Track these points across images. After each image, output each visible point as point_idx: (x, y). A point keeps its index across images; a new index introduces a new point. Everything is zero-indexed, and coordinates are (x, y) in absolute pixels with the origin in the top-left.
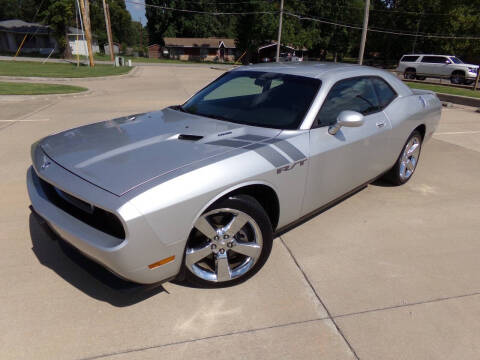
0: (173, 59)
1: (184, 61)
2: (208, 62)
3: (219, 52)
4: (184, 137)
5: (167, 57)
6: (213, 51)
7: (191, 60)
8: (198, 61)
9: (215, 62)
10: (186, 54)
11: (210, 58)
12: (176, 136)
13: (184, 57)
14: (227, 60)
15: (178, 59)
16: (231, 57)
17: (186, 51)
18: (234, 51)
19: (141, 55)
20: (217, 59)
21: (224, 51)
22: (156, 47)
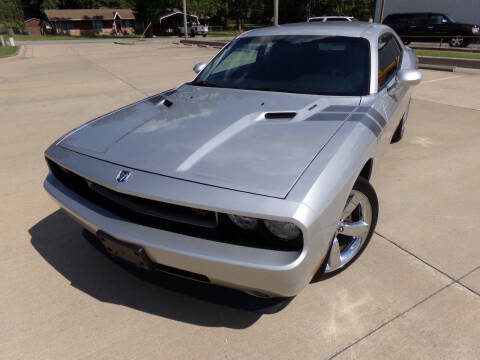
0: (61, 34)
1: (76, 37)
2: (105, 37)
3: (114, 24)
4: (269, 116)
5: (52, 33)
6: (108, 24)
7: (84, 35)
8: (93, 36)
9: (113, 36)
10: (75, 28)
11: (106, 31)
12: (262, 116)
13: (75, 32)
14: (126, 33)
15: (68, 34)
16: (129, 30)
17: (76, 25)
18: (131, 23)
19: (17, 32)
20: (114, 32)
21: (121, 23)
22: (35, 21)
